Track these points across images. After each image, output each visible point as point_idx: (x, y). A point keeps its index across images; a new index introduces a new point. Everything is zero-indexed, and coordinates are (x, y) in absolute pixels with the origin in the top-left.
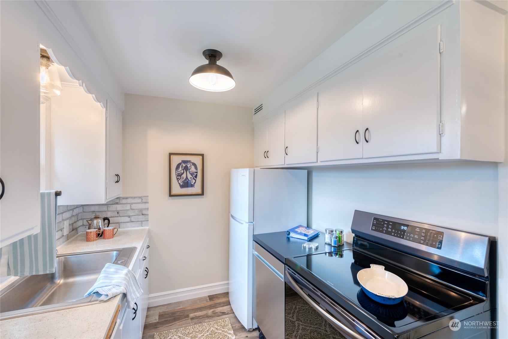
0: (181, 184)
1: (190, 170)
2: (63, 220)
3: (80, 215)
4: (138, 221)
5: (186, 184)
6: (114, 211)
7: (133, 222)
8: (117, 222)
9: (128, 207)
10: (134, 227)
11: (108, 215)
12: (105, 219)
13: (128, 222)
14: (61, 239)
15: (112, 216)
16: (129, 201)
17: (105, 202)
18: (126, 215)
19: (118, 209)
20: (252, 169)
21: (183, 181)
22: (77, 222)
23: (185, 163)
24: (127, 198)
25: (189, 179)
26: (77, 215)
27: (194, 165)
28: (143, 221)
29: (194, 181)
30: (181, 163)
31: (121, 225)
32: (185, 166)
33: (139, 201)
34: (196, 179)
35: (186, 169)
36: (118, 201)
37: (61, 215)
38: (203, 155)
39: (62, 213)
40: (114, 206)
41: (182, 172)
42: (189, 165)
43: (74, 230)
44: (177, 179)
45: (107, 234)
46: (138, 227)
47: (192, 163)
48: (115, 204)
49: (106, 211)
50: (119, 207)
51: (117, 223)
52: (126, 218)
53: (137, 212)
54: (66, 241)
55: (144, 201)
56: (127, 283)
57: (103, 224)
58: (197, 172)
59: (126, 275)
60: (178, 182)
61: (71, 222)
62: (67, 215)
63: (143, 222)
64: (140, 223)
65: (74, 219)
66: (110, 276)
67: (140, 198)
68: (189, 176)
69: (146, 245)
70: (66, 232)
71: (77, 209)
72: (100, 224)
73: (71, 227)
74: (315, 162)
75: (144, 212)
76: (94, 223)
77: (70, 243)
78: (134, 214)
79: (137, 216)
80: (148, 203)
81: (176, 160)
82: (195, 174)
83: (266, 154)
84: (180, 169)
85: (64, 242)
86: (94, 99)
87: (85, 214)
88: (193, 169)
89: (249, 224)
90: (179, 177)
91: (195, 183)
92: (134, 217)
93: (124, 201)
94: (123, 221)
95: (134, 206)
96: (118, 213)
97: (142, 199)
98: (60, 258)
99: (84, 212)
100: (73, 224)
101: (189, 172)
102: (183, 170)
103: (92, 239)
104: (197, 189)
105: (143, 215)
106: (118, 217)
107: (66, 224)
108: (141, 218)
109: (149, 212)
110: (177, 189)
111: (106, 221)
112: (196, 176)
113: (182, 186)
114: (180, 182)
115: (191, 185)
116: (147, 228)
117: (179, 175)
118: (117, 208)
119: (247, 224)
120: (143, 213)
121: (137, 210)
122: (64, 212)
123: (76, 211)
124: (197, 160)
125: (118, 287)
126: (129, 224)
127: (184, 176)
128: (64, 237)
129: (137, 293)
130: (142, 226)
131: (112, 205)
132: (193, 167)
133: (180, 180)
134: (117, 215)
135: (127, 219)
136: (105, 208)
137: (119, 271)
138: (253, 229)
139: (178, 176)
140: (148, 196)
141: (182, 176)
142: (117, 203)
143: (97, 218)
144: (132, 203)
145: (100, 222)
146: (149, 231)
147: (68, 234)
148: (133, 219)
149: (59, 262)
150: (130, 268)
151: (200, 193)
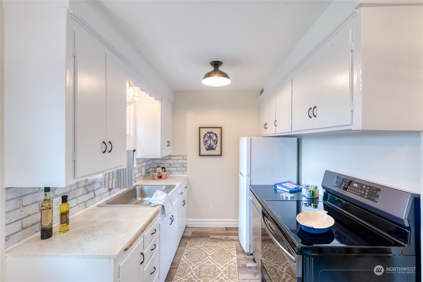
0: (207, 148)
1: (213, 138)
2: (142, 167)
3: (151, 165)
4: (181, 171)
5: (210, 148)
6: (168, 164)
7: (178, 171)
8: (170, 170)
9: (175, 162)
10: (179, 174)
11: (165, 166)
12: (163, 168)
13: (176, 171)
14: (141, 177)
15: (167, 166)
16: (176, 158)
17: (161, 157)
18: (174, 166)
19: (170, 163)
20: (250, 137)
21: (208, 146)
22: (150, 169)
23: (209, 134)
24: (175, 156)
25: (212, 144)
26: (149, 165)
27: (215, 134)
28: (184, 171)
29: (215, 146)
30: (207, 134)
31: (172, 173)
32: (210, 135)
33: (182, 158)
34: (216, 144)
35: (210, 137)
36: (170, 157)
37: (141, 164)
38: (221, 128)
39: (142, 163)
40: (168, 160)
41: (208, 139)
42: (212, 135)
43: (148, 173)
44: (204, 144)
45: (163, 177)
46: (181, 174)
47: (214, 133)
48: (168, 159)
49: (164, 164)
50: (171, 162)
51: (170, 171)
52: (175, 168)
53: (180, 165)
54: (144, 179)
55: (184, 158)
56: (165, 201)
57: (162, 171)
58: (217, 140)
59: (166, 197)
60: (205, 146)
61: (146, 169)
62: (144, 164)
63: (184, 172)
64: (182, 172)
65: (148, 167)
66: (158, 196)
67: (182, 156)
68: (212, 142)
69: (184, 186)
70: (143, 173)
71: (150, 161)
72: (160, 171)
73: (146, 171)
74: (290, 132)
75: (185, 165)
76: (157, 170)
77: (146, 180)
78: (178, 166)
79: (181, 168)
80: (187, 159)
81: (204, 132)
82: (216, 141)
83: (265, 126)
84: (206, 138)
85: (142, 179)
86: (154, 99)
87: (153, 164)
88: (214, 138)
89: (247, 177)
90: (206, 143)
91: (216, 147)
92: (179, 168)
93: (173, 158)
94: (173, 170)
95: (179, 161)
96: (170, 165)
97: (183, 157)
98: (139, 186)
99: (153, 163)
100: (147, 169)
101: (212, 140)
102: (208, 138)
103: (156, 179)
104: (217, 152)
105: (184, 167)
106: (170, 167)
107: (144, 169)
108: (183, 169)
109: (188, 166)
110: (204, 151)
111: (164, 169)
112: (217, 143)
113: (207, 149)
114: (206, 146)
116: (186, 175)
117: (206, 142)
118: (169, 162)
119: (246, 177)
120: (184, 166)
121: (181, 164)
122: (143, 162)
123: (149, 163)
124: (217, 131)
125: (160, 202)
126: (176, 172)
127: (209, 142)
128: (143, 176)
129: (171, 208)
130: (183, 174)
131: (167, 160)
132: (214, 136)
133: (206, 145)
134: (170, 166)
135: (175, 169)
136: (163, 162)
137: (163, 195)
138: (250, 181)
139: (204, 142)
140: (187, 155)
141: (207, 143)
142: (170, 159)
143: (158, 167)
144: (178, 160)
145: (160, 169)
146: (187, 178)
147: (144, 175)
148: (178, 169)
149: (139, 188)
150: (169, 195)
151: (220, 154)
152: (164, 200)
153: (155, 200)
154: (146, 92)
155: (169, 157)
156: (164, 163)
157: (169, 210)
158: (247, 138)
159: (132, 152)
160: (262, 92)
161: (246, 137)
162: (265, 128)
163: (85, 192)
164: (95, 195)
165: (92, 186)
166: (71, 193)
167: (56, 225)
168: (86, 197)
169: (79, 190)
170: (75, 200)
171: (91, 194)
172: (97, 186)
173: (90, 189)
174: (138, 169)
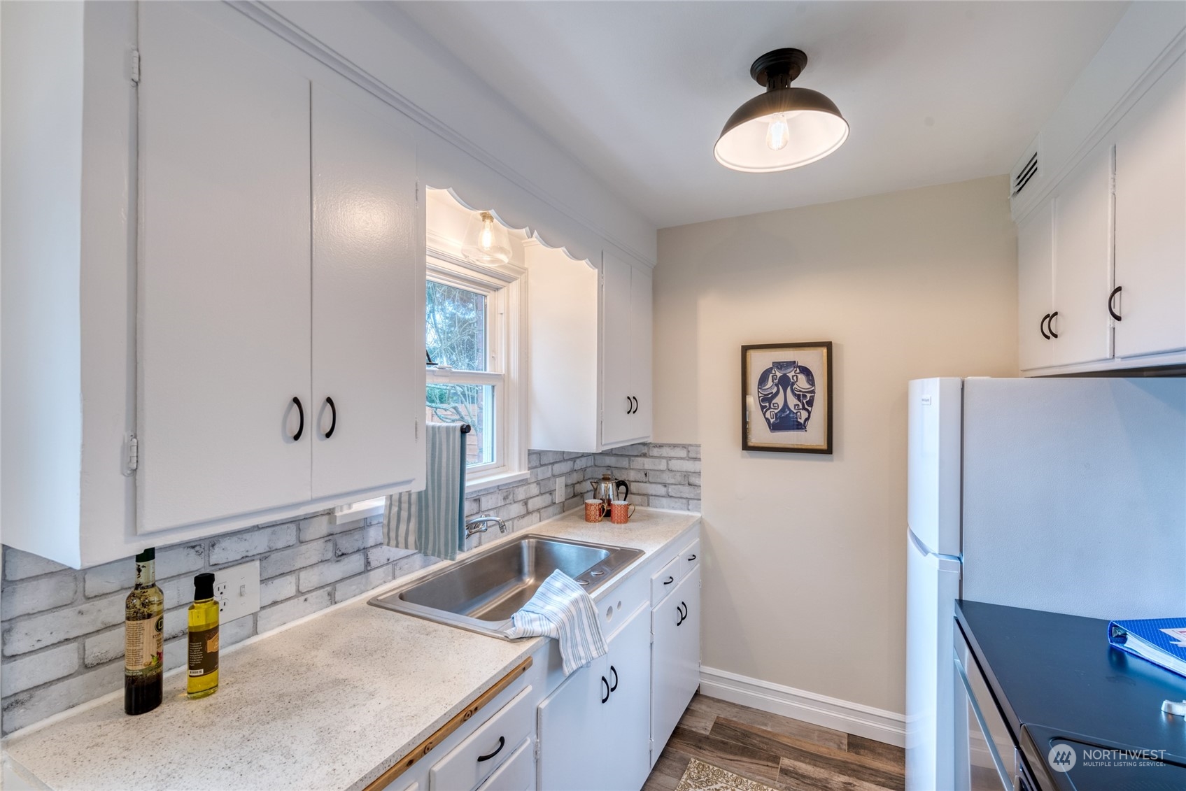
0: (772, 421)
1: (795, 386)
2: (554, 476)
3: (588, 470)
4: (681, 498)
5: (784, 422)
6: (639, 470)
7: (671, 497)
8: (645, 492)
9: (662, 465)
10: (673, 508)
11: (631, 476)
12: (619, 484)
13: (662, 496)
14: (551, 510)
15: (638, 479)
16: (665, 452)
17: (597, 449)
18: (659, 481)
19: (647, 467)
20: (957, 381)
21: (776, 414)
22: (584, 483)
23: (781, 369)
24: (661, 446)
25: (792, 408)
26: (584, 470)
27: (806, 371)
28: (691, 499)
29: (804, 414)
30: (771, 369)
31: (651, 501)
32: (782, 377)
33: (683, 453)
34: (810, 409)
35: (785, 382)
36: (645, 450)
37: (550, 467)
38: (828, 345)
39: (553, 464)
40: (639, 459)
41: (775, 390)
42: (793, 373)
43: (576, 496)
44: (763, 408)
45: (616, 513)
46: (681, 509)
47: (799, 367)
48: (641, 456)
49: (626, 469)
50: (647, 464)
51: (644, 495)
52: (660, 486)
53: (679, 478)
54: (560, 513)
55: (691, 455)
56: (566, 620)
57: (615, 492)
58: (813, 392)
59: (575, 602)
60: (764, 414)
61: (570, 482)
62: (564, 467)
63: (690, 501)
64: (684, 501)
65: (575, 477)
66: (550, 595)
67: (684, 447)
68: (792, 401)
69: (685, 551)
70: (560, 496)
71: (584, 460)
72: (611, 494)
73: (570, 490)
75: (693, 480)
76: (600, 489)
77: (562, 519)
78: (672, 481)
79: (679, 486)
80: (700, 459)
81: (760, 362)
82: (808, 395)
83: (1049, 327)
84: (770, 383)
85: (555, 515)
87: (597, 469)
88: (802, 383)
89: (941, 561)
90: (767, 404)
91: (807, 419)
92: (673, 486)
93: (655, 452)
94: (654, 493)
95: (675, 465)
96: (646, 474)
97: (689, 451)
99: (596, 466)
100: (573, 485)
101: (792, 391)
102: (777, 385)
103: (593, 518)
104: (814, 435)
105: (689, 484)
106: (646, 482)
107: (560, 484)
108: (687, 491)
109: (703, 481)
110: (761, 433)
111: (623, 488)
112: (810, 403)
113: (774, 427)
114: (768, 415)
115: (798, 425)
116: (698, 515)
117: (767, 400)
118: (644, 464)
119: (936, 560)
120: (689, 480)
121: (679, 474)
122: (556, 462)
123: (580, 464)
124: (814, 360)
125: (545, 622)
126: (664, 501)
127: (779, 400)
128: (555, 506)
130: (689, 510)
131: (637, 458)
132: (802, 378)
133: (768, 412)
134: (644, 479)
135: (661, 490)
136: (624, 462)
137: (568, 591)
138: (961, 581)
139: (763, 400)
140: (700, 446)
141: (773, 402)
142: (644, 455)
143: (606, 479)
144: (670, 458)
145: (611, 486)
146: (701, 522)
147: (563, 502)
148: (672, 490)
150: (593, 595)
151: (824, 446)
152: (562, 616)
153: (533, 612)
154: (528, 228)
155: (642, 449)
156: (627, 466)
157: (582, 654)
158: (940, 380)
159: (458, 433)
160: (1027, 174)
161: (938, 379)
162: (1049, 334)
163: (330, 555)
164: (368, 563)
165: (357, 536)
166: (274, 556)
167: (176, 674)
168: (334, 571)
169: (304, 548)
170: (291, 579)
171: (355, 562)
172: (374, 535)
173: (346, 544)
174: (538, 483)
